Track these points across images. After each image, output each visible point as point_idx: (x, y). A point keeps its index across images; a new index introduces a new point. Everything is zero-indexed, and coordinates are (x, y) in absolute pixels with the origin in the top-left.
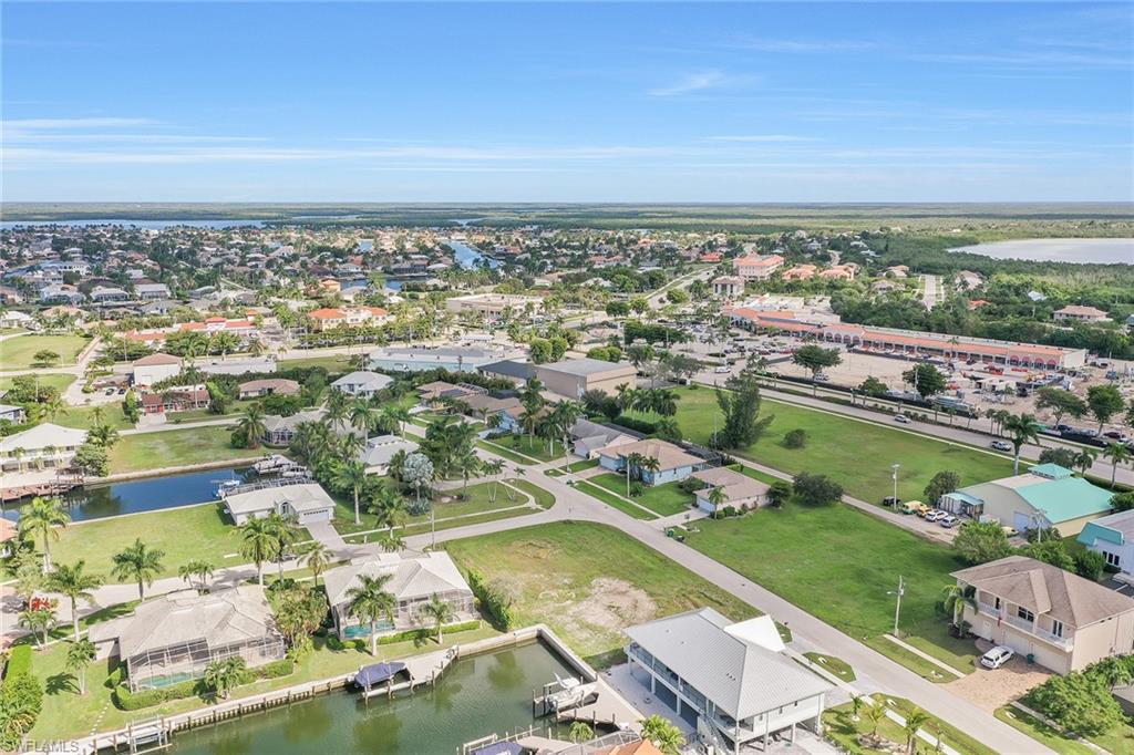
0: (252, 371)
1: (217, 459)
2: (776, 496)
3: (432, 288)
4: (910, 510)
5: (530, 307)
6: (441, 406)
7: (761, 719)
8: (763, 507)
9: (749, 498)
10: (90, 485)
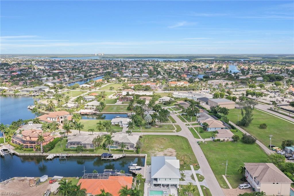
0: (146, 95)
1: (123, 112)
2: (235, 139)
3: (210, 78)
4: (274, 149)
5: (227, 84)
6: (177, 106)
7: (160, 180)
8: (230, 141)
9: (226, 138)
10: (98, 113)
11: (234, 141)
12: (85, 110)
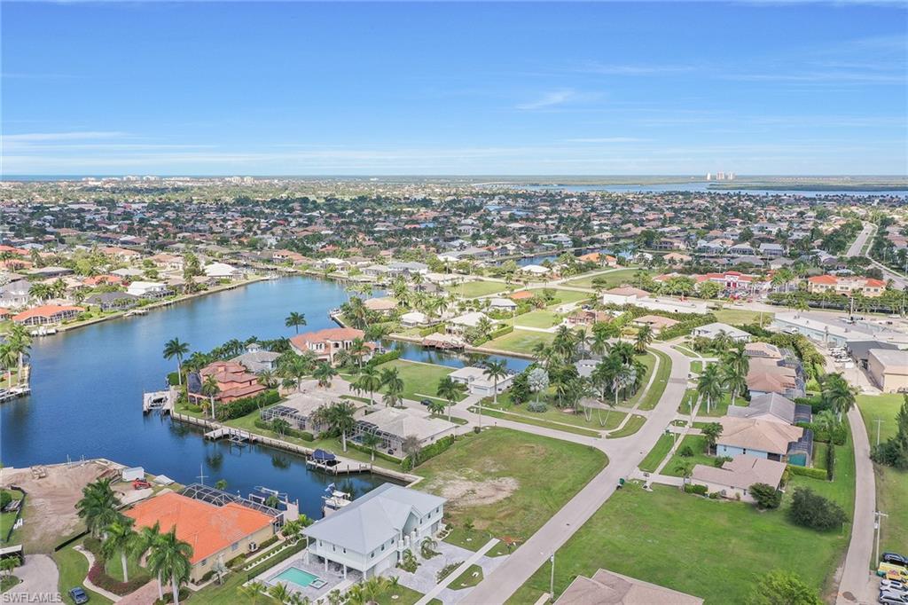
4: (880, 570)
7: (321, 545)
8: (746, 504)
9: (732, 487)
10: (467, 349)
11: (760, 505)
12: (444, 334)
